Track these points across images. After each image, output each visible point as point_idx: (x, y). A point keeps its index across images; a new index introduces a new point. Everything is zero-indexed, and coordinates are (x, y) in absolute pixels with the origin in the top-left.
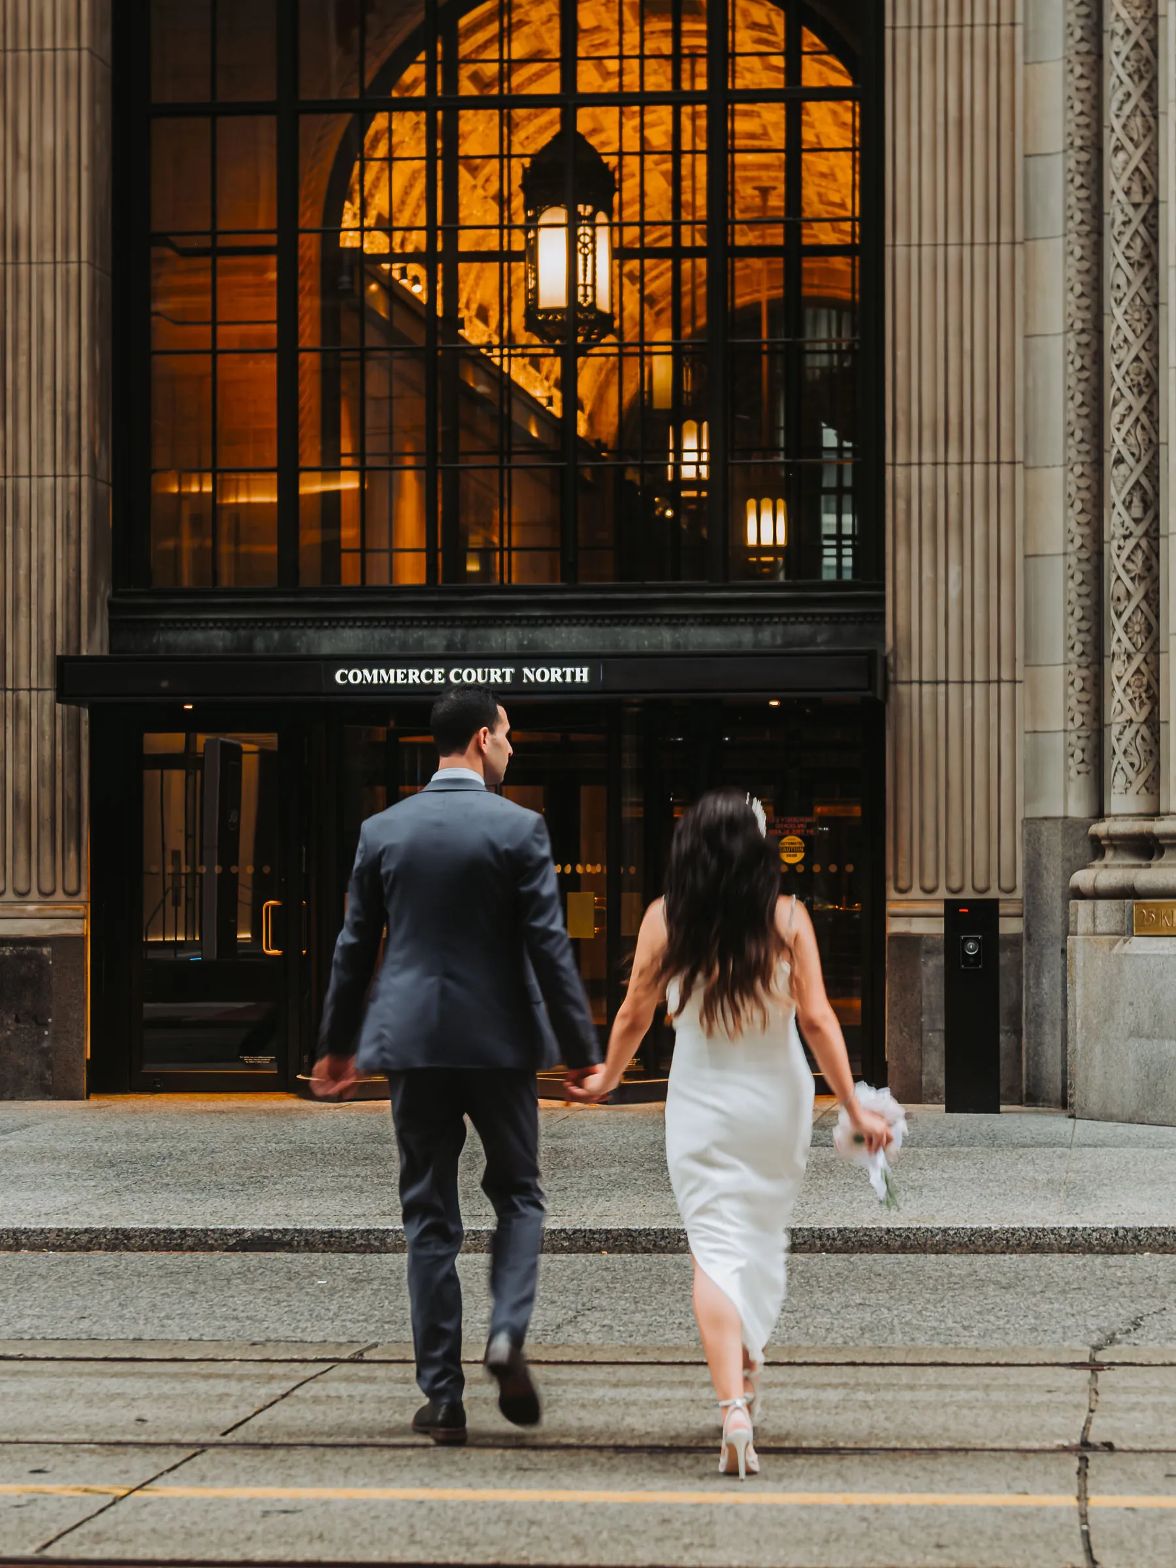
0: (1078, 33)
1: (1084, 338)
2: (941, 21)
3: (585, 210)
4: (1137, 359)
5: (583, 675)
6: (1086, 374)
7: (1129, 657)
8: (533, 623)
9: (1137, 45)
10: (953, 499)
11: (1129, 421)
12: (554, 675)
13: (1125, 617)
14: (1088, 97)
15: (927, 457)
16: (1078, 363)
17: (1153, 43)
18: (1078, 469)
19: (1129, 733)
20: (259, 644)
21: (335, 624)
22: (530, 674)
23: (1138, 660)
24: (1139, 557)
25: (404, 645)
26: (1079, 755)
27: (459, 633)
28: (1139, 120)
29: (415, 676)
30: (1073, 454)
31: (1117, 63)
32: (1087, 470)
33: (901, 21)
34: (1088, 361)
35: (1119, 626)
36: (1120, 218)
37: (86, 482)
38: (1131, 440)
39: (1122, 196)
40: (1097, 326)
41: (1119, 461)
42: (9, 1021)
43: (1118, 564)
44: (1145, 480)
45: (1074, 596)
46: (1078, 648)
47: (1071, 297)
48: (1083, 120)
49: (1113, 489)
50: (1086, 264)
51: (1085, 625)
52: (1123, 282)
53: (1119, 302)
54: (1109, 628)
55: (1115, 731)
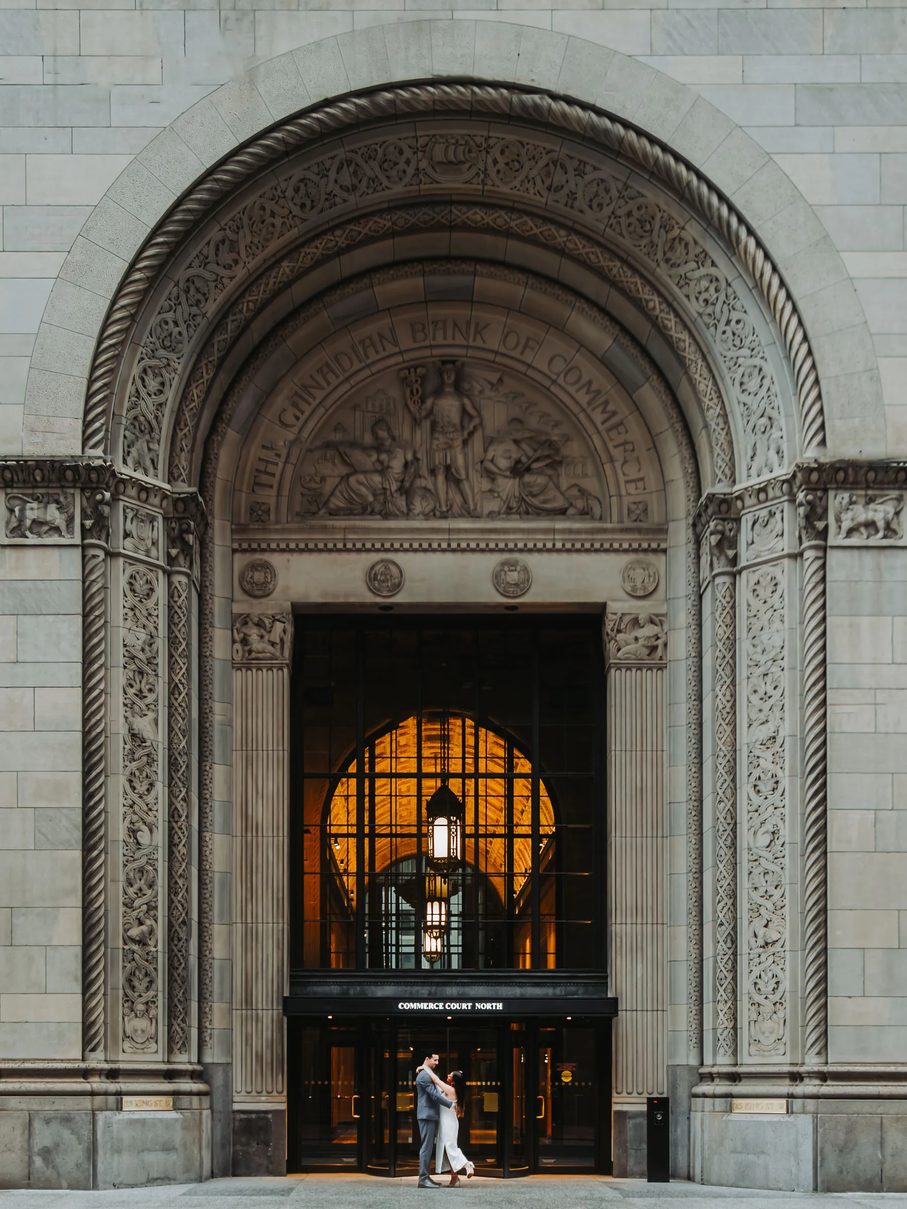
0: (692, 756)
1: (696, 876)
2: (634, 748)
3: (453, 819)
4: (729, 884)
5: (500, 1006)
6: (696, 890)
7: (726, 1002)
8: (464, 984)
9: (729, 761)
10: (639, 938)
11: (725, 909)
12: (488, 1006)
13: (724, 986)
14: (698, 780)
15: (629, 921)
16: (694, 885)
17: (735, 760)
18: (694, 927)
19: (726, 1032)
20: (352, 992)
21: (383, 984)
22: (479, 1006)
23: (729, 1003)
24: (730, 963)
25: (411, 993)
26: (694, 1040)
27: (434, 988)
28: (730, 790)
29: (432, 1006)
30: (691, 921)
31: (720, 767)
32: (697, 927)
33: (618, 748)
34: (697, 884)
35: (721, 990)
36: (721, 829)
37: (286, 925)
38: (727, 916)
39: (723, 820)
40: (701, 871)
41: (722, 924)
42: (255, 1144)
43: (721, 965)
44: (732, 933)
45: (692, 977)
46: (694, 998)
47: (690, 859)
48: (695, 789)
49: (718, 936)
50: (697, 847)
51: (696, 989)
52: (723, 854)
53: (721, 862)
54: (715, 990)
55: (719, 1031)
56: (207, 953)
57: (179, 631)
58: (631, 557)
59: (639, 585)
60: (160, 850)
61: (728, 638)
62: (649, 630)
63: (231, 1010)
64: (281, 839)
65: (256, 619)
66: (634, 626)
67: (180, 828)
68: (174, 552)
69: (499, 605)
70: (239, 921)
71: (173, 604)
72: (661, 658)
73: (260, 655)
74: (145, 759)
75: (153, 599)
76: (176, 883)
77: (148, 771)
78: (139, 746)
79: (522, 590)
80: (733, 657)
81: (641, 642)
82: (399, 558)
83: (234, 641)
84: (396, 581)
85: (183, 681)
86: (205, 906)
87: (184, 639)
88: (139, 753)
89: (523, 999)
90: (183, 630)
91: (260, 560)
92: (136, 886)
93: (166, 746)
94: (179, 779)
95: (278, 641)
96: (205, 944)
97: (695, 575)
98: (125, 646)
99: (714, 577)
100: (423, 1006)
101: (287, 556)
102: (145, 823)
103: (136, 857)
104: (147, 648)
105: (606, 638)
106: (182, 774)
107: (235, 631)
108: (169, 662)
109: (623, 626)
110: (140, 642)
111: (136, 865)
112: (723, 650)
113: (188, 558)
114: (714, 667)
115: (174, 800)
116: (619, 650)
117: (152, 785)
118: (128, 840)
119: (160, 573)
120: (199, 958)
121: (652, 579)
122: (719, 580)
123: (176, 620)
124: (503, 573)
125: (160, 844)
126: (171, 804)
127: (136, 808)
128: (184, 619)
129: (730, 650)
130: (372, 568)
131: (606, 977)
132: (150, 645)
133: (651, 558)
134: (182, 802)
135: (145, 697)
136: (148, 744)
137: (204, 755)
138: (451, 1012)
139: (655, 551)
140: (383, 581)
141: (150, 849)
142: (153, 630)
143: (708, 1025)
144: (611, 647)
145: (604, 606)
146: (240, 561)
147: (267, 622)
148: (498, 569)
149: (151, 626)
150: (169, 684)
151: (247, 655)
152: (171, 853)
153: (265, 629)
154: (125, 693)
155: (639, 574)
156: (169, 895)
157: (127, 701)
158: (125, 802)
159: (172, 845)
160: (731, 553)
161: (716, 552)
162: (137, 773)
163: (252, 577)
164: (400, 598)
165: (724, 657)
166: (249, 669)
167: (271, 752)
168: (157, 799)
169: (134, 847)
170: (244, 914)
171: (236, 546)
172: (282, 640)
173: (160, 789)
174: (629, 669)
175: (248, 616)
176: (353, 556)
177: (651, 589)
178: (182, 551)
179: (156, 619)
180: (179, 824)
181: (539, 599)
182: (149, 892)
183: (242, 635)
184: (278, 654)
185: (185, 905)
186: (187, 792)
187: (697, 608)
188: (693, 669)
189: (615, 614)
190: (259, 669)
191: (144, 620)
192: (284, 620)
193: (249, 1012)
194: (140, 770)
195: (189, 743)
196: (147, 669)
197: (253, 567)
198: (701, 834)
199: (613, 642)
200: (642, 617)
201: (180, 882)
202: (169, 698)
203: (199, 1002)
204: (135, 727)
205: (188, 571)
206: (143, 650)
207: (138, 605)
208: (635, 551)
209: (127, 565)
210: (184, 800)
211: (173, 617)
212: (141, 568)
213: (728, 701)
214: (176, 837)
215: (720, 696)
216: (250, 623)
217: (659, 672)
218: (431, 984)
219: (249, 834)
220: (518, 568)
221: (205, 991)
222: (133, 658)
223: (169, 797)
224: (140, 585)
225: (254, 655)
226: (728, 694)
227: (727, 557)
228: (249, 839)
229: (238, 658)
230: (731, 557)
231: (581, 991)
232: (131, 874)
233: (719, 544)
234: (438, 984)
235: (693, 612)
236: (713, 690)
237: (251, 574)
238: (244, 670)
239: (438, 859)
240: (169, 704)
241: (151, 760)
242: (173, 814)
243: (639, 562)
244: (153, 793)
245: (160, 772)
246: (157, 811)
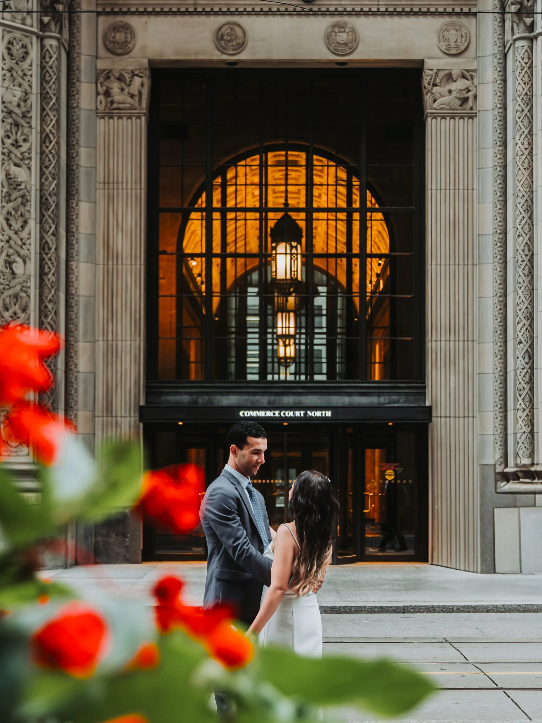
0: (499, 194)
1: (501, 299)
2: (448, 187)
3: (294, 244)
4: (527, 308)
5: (329, 414)
6: (501, 311)
7: (524, 410)
8: (299, 394)
9: (526, 200)
10: (452, 353)
11: (524, 329)
12: (318, 414)
13: (522, 396)
14: (502, 216)
15: (443, 338)
16: (499, 307)
17: (532, 200)
18: (499, 344)
19: (524, 436)
20: (200, 400)
21: (228, 394)
22: (310, 414)
23: (527, 411)
24: (528, 376)
25: (253, 402)
26: (499, 443)
27: (272, 398)
28: (527, 226)
29: (269, 414)
30: (497, 338)
31: (519, 206)
32: (502, 344)
33: (434, 187)
34: (502, 307)
35: (520, 399)
36: (520, 260)
37: (142, 343)
38: (525, 336)
39: (521, 252)
40: (505, 295)
41: (520, 342)
42: (114, 536)
43: (520, 378)
44: (529, 350)
45: (497, 388)
46: (499, 406)
47: (496, 284)
48: (500, 224)
49: (518, 352)
50: (501, 274)
51: (501, 398)
52: (522, 281)
53: (520, 288)
54: (516, 400)
55: (519, 435)
56: (73, 367)
57: (50, 88)
58: (446, 19)
59: (452, 44)
60: (32, 279)
61: (526, 94)
62: (461, 84)
63: (94, 417)
64: (138, 267)
65: (117, 74)
66: (448, 80)
67: (50, 259)
68: (46, 19)
69: (330, 62)
70: (101, 338)
71: (44, 64)
72: (471, 109)
73: (121, 106)
74: (20, 200)
75: (28, 61)
76: (46, 307)
77: (23, 210)
78: (15, 189)
79: (350, 49)
80: (531, 110)
81: (454, 94)
82: (244, 20)
83: (98, 94)
84: (240, 41)
85: (54, 131)
86: (71, 326)
87: (54, 95)
88: (15, 194)
89: (351, 408)
90: (53, 87)
91: (121, 21)
92: (11, 311)
93: (38, 187)
94: (50, 216)
95: (136, 93)
96: (71, 360)
97: (500, 37)
98: (3, 102)
99: (515, 40)
100: (261, 414)
101: (145, 18)
102: (19, 255)
103: (11, 285)
104: (22, 104)
105: (425, 91)
106: (52, 212)
107: (99, 85)
108: (41, 115)
109: (438, 81)
110: (16, 99)
111: (11, 292)
112: (522, 104)
113: (58, 24)
114: (514, 118)
115: (44, 235)
116: (435, 101)
117: (25, 222)
118: (4, 270)
119: (34, 39)
120: (66, 372)
121: (464, 39)
122: (519, 44)
123: (48, 79)
124: (333, 34)
125: (33, 273)
126: (42, 238)
127: (12, 242)
128: (54, 77)
129: (528, 104)
130: (219, 29)
131: (425, 388)
132: (25, 101)
133: (464, 20)
134: (52, 237)
135: (20, 146)
136: (23, 186)
137: (70, 195)
138: (286, 419)
139: (468, 14)
140: (229, 41)
141: (24, 278)
142: (28, 88)
143: (510, 430)
144: (428, 98)
145: (422, 62)
146: (104, 22)
147: (127, 76)
148: (330, 30)
149: (25, 85)
150: (41, 133)
151: (109, 105)
152: (42, 281)
153: (125, 83)
154: (3, 143)
155: (452, 35)
156: (40, 317)
157: (5, 151)
158: (2, 238)
159: (42, 274)
160: (528, 21)
161: (516, 19)
162: (13, 213)
163: (114, 37)
164: (244, 56)
165: (523, 110)
166: (111, 117)
167: (129, 191)
168: (30, 234)
169: (10, 277)
170: (105, 333)
171: (100, 9)
172: (140, 93)
173: (33, 226)
174: (443, 117)
175: (110, 71)
176: (203, 19)
177: (463, 48)
178: (53, 18)
179: (30, 78)
180: (49, 255)
181: (366, 57)
182: (22, 315)
183: (105, 88)
184: (136, 105)
185: (54, 326)
186: (56, 228)
187: (503, 65)
188: (498, 119)
189: (432, 70)
190: (120, 118)
191: (20, 80)
192: (141, 75)
193: (110, 419)
194: (16, 209)
195: (58, 185)
196: (22, 122)
197: (115, 28)
198: (505, 262)
199: (429, 94)
200: (455, 72)
201: (50, 306)
202: (41, 146)
203: (66, 410)
204: (11, 172)
205: (58, 35)
206: (19, 106)
207: (15, 66)
208: (449, 14)
209: (5, 32)
210: (53, 234)
211: (45, 76)
212: (18, 34)
213: (526, 149)
214: (46, 267)
215: (519, 145)
216: (112, 78)
217: (470, 120)
218: (270, 394)
219: (110, 263)
220: (347, 30)
221: (71, 401)
222: (10, 113)
223: (40, 232)
224: (17, 49)
225: (115, 105)
226: (526, 143)
227: (525, 24)
228: (110, 267)
229: (101, 108)
230: (528, 24)
231: (402, 399)
232: (7, 300)
233: (518, 13)
234: (277, 394)
235: (499, 69)
236: (514, 139)
237: (113, 34)
238: (107, 119)
239: (280, 280)
240: (41, 151)
241: (25, 201)
242: (44, 247)
243: (452, 24)
244: (27, 229)
245: (33, 211)
246: (30, 244)
